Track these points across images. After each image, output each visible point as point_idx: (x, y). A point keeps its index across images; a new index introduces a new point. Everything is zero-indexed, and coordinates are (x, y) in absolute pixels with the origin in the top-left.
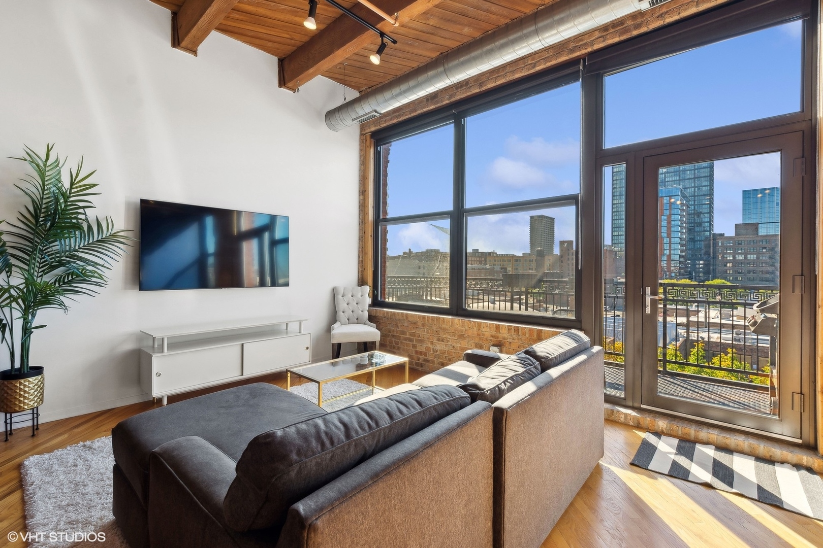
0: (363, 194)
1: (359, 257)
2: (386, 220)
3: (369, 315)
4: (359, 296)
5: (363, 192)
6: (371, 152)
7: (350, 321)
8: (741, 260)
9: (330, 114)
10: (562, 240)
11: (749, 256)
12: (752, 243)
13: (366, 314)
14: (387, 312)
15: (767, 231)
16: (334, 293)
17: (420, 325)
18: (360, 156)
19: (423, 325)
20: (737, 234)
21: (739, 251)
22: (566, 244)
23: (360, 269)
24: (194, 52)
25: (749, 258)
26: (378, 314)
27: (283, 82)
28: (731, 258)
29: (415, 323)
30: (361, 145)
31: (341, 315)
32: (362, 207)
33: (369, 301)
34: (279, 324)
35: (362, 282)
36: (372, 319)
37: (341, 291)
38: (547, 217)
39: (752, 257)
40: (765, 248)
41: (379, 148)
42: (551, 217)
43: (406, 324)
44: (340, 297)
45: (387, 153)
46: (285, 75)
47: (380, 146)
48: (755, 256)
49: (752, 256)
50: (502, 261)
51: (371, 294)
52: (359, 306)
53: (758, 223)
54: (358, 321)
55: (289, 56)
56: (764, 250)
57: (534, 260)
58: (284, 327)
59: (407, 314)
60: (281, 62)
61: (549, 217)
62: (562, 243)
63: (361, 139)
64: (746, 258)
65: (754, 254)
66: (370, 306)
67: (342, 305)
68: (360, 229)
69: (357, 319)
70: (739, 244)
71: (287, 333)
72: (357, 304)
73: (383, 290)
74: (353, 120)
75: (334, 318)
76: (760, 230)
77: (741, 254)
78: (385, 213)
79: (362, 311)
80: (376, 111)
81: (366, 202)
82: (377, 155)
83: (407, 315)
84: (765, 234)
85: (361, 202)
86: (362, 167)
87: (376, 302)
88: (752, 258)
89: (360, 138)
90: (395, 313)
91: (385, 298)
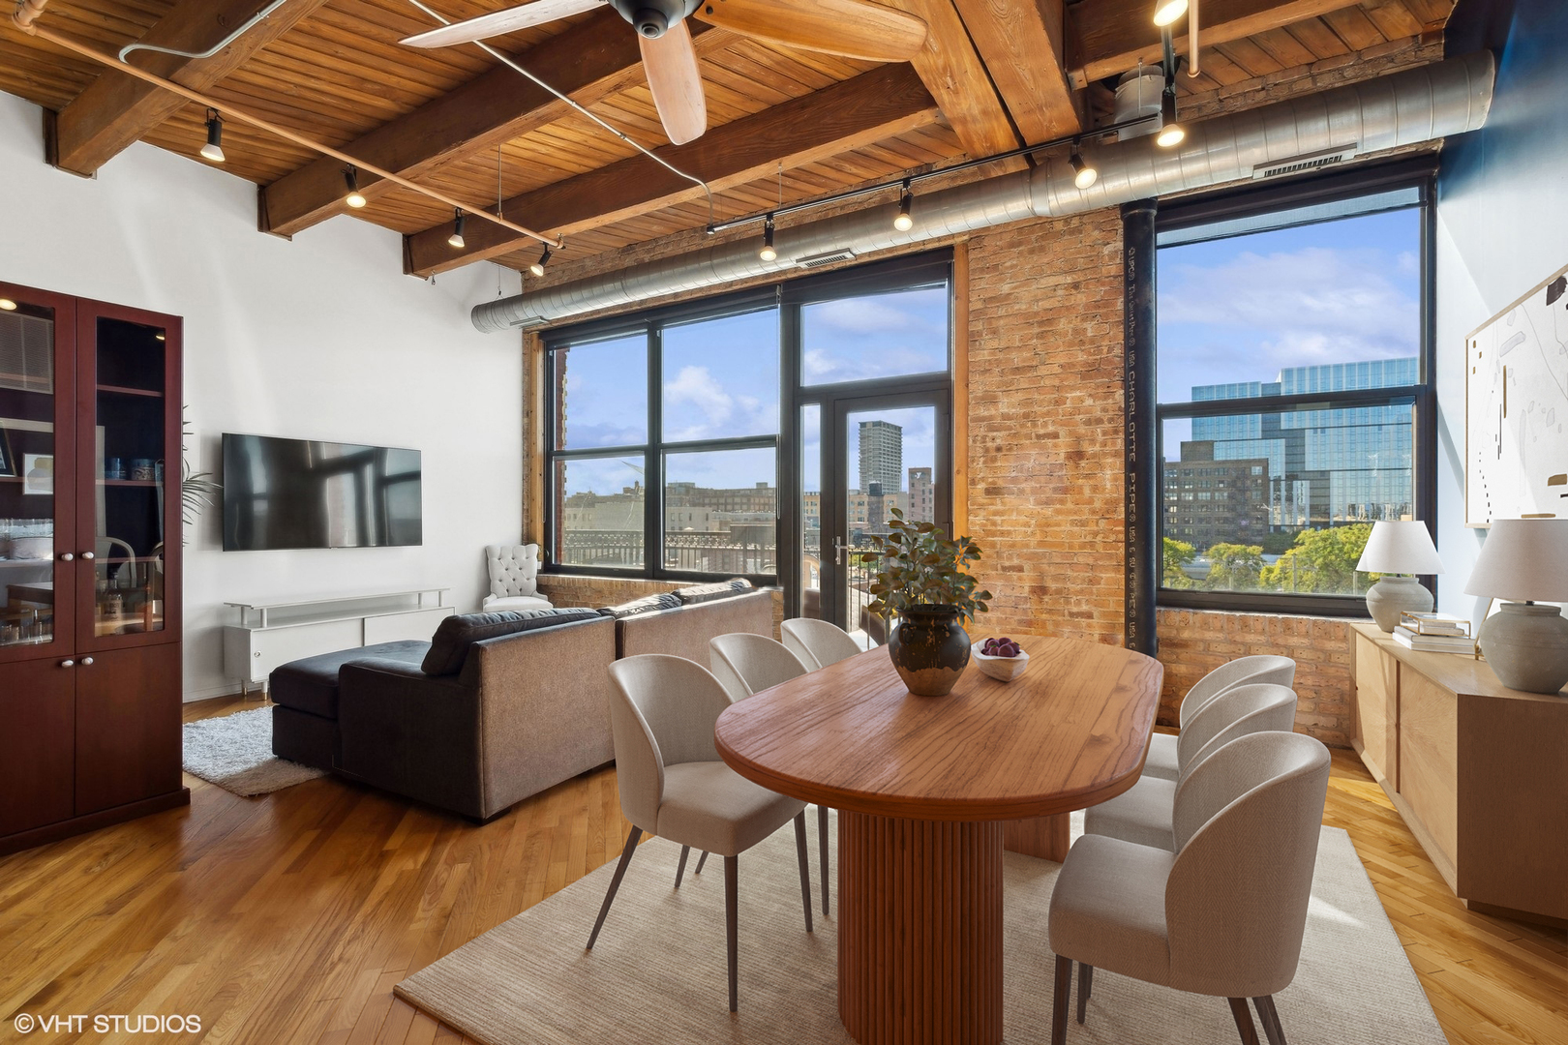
0: (528, 415)
1: (523, 504)
2: (563, 454)
3: (538, 585)
4: (524, 558)
5: (528, 413)
6: (540, 357)
7: (511, 593)
8: (1189, 501)
9: (480, 311)
10: (913, 467)
11: (1200, 494)
12: (1204, 474)
13: (534, 583)
14: (563, 579)
15: (1226, 453)
16: (487, 555)
17: (606, 593)
18: (524, 362)
19: (611, 594)
20: (1184, 457)
21: (1187, 487)
22: (919, 474)
23: (525, 521)
24: (289, 238)
25: (1200, 498)
26: (551, 583)
27: (410, 267)
28: (1176, 498)
29: (600, 592)
30: (524, 347)
31: (496, 583)
32: (528, 434)
33: (537, 565)
34: (407, 595)
35: (527, 539)
36: (541, 588)
37: (497, 552)
38: (888, 425)
39: (1204, 496)
40: (1222, 482)
41: (551, 352)
42: (896, 424)
43: (588, 593)
44: (496, 559)
45: (563, 359)
46: (414, 258)
47: (553, 350)
48: (1209, 494)
49: (1204, 494)
50: (810, 504)
51: (542, 556)
52: (523, 571)
53: (1213, 442)
54: (522, 592)
55: (419, 234)
56: (1221, 485)
57: (866, 503)
58: (415, 600)
59: (589, 580)
60: (408, 239)
61: (892, 426)
62: (913, 472)
63: (524, 339)
64: (1196, 497)
65: (1206, 491)
66: (539, 572)
67: (498, 570)
68: (524, 465)
69: (521, 590)
70: (1186, 474)
71: (420, 607)
72: (520, 569)
73: (559, 549)
74: (512, 324)
75: (486, 589)
76: (1216, 452)
77: (1188, 491)
78: (560, 443)
79: (528, 579)
80: (542, 318)
81: (533, 428)
82: (548, 362)
83: (590, 582)
84: (1224, 459)
85: (526, 427)
86: (527, 378)
87: (548, 567)
88: (1204, 498)
89: (523, 337)
90: (574, 580)
91: (561, 561)
